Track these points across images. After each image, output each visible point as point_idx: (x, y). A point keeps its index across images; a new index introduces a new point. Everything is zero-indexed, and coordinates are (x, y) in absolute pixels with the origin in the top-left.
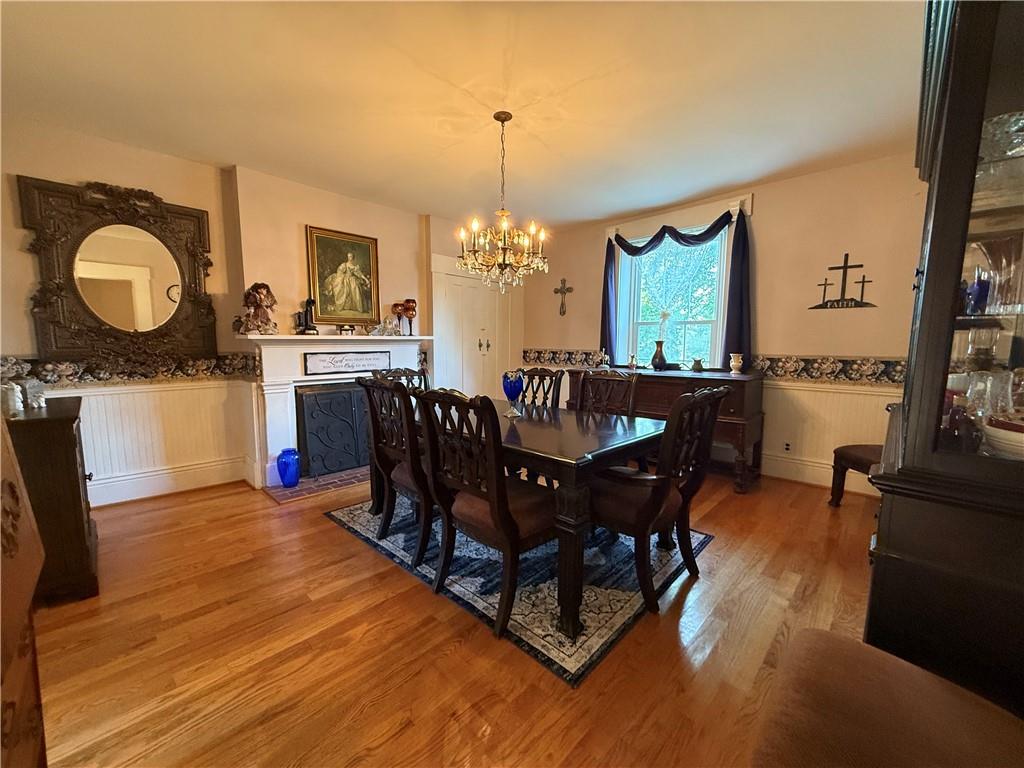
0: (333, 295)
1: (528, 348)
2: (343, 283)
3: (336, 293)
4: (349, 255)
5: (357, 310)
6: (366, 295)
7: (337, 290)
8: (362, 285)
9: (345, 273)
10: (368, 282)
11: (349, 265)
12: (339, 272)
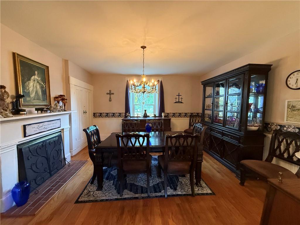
0: (29, 92)
1: (95, 112)
2: (34, 86)
3: (31, 91)
4: (36, 72)
5: (40, 100)
6: (44, 92)
7: (31, 89)
8: (42, 87)
9: (34, 81)
10: (44, 86)
11: (36, 77)
12: (32, 81)
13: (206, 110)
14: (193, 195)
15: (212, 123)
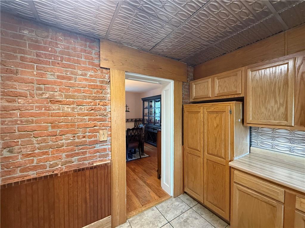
13: (145, 116)
14: (141, 158)
15: (148, 124)
